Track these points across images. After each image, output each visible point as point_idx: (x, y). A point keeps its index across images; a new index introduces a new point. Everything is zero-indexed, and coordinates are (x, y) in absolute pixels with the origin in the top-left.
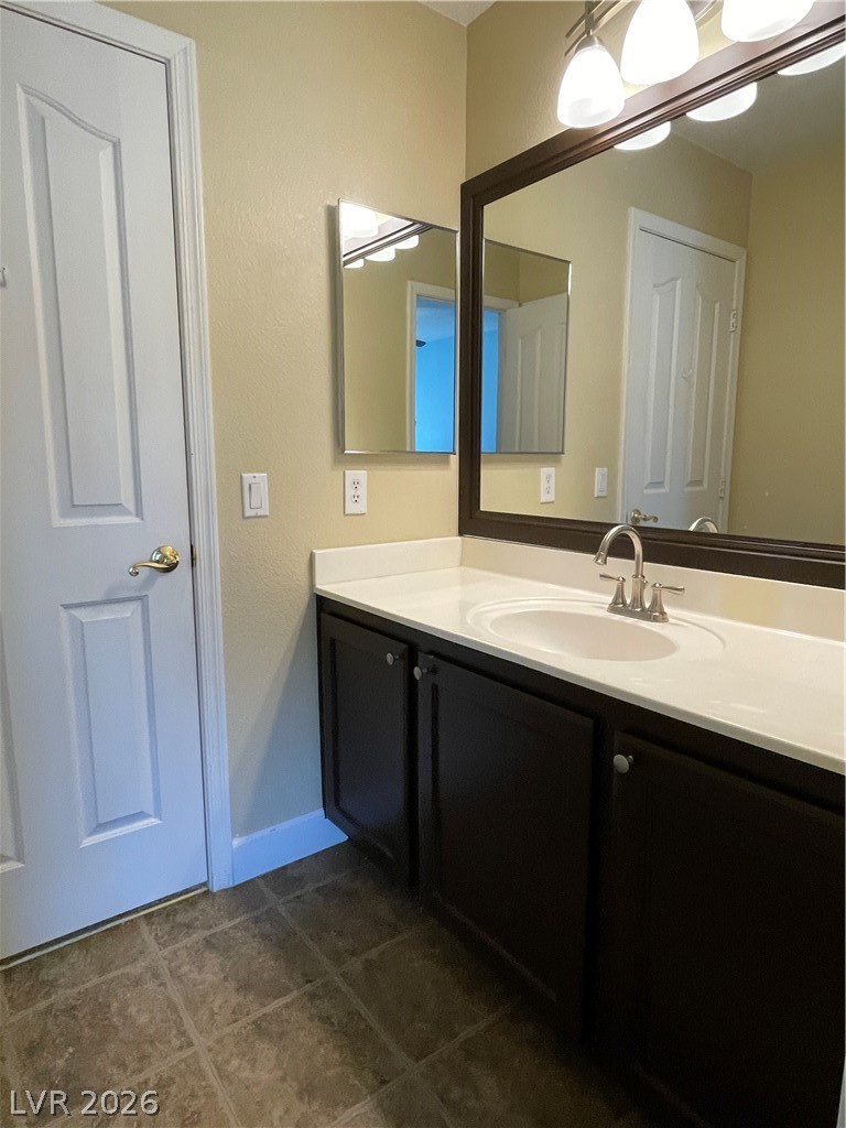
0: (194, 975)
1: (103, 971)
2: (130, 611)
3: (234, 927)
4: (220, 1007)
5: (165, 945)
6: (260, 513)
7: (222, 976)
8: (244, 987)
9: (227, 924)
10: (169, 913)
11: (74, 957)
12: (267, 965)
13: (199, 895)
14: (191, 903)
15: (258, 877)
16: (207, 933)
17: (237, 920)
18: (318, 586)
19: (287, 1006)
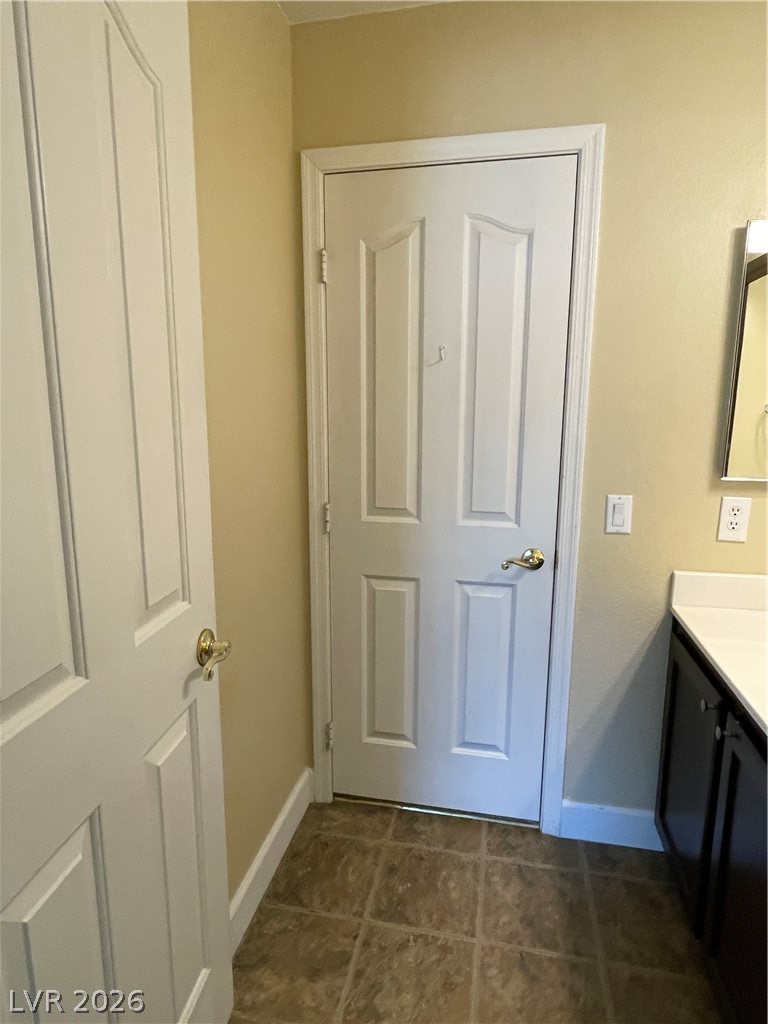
0: (499, 888)
1: (448, 845)
2: (503, 594)
3: (543, 870)
4: (504, 923)
5: (491, 852)
6: (621, 530)
7: (517, 902)
8: (528, 922)
9: (539, 865)
10: (506, 830)
11: (436, 825)
12: (553, 916)
13: (531, 829)
14: (523, 831)
15: (581, 841)
16: (523, 862)
17: (549, 867)
18: (674, 607)
19: (550, 959)
